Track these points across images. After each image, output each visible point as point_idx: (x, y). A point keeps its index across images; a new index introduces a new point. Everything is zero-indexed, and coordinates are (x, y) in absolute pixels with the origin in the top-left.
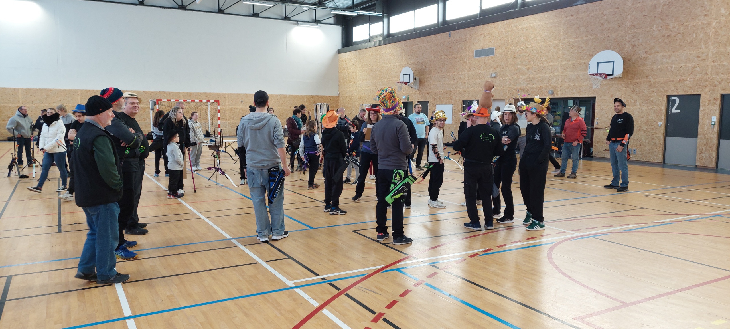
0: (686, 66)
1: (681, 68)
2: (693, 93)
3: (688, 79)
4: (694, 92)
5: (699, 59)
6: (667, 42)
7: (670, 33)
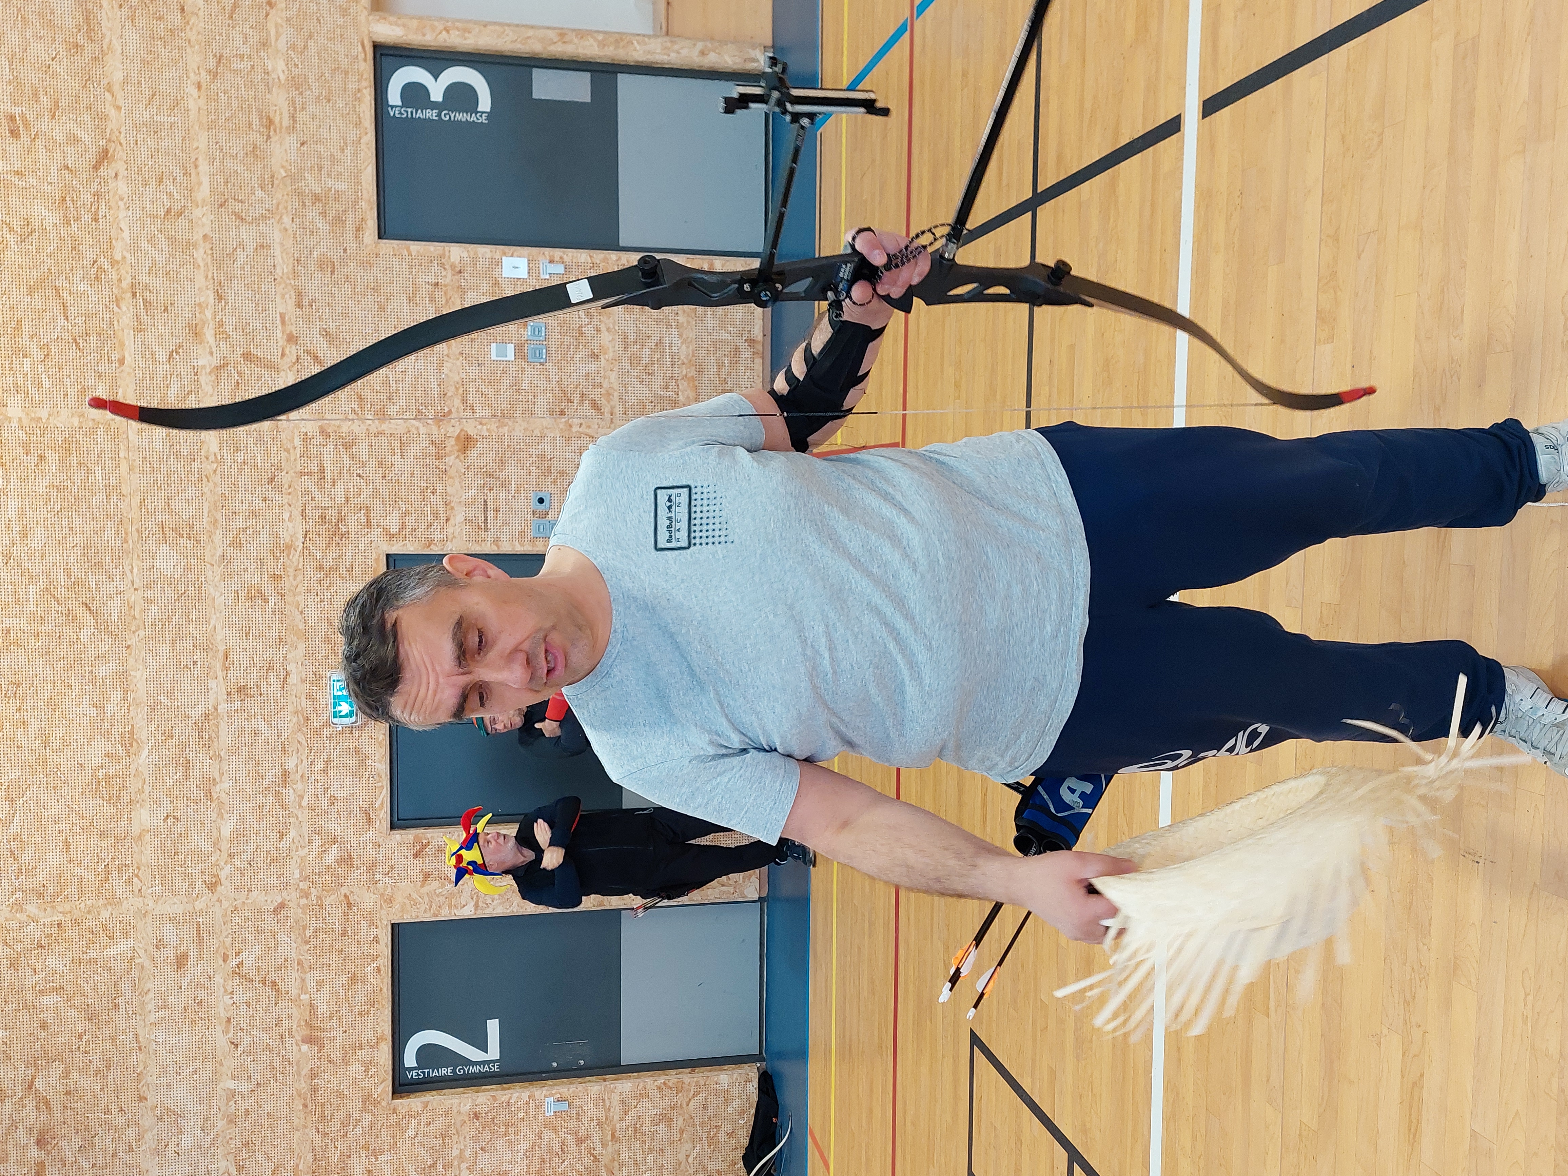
0: (229, 1020)
1: (236, 1046)
2: (385, 961)
3: (305, 997)
4: (375, 959)
5: (192, 961)
6: (77, 1141)
7: (21, 1135)
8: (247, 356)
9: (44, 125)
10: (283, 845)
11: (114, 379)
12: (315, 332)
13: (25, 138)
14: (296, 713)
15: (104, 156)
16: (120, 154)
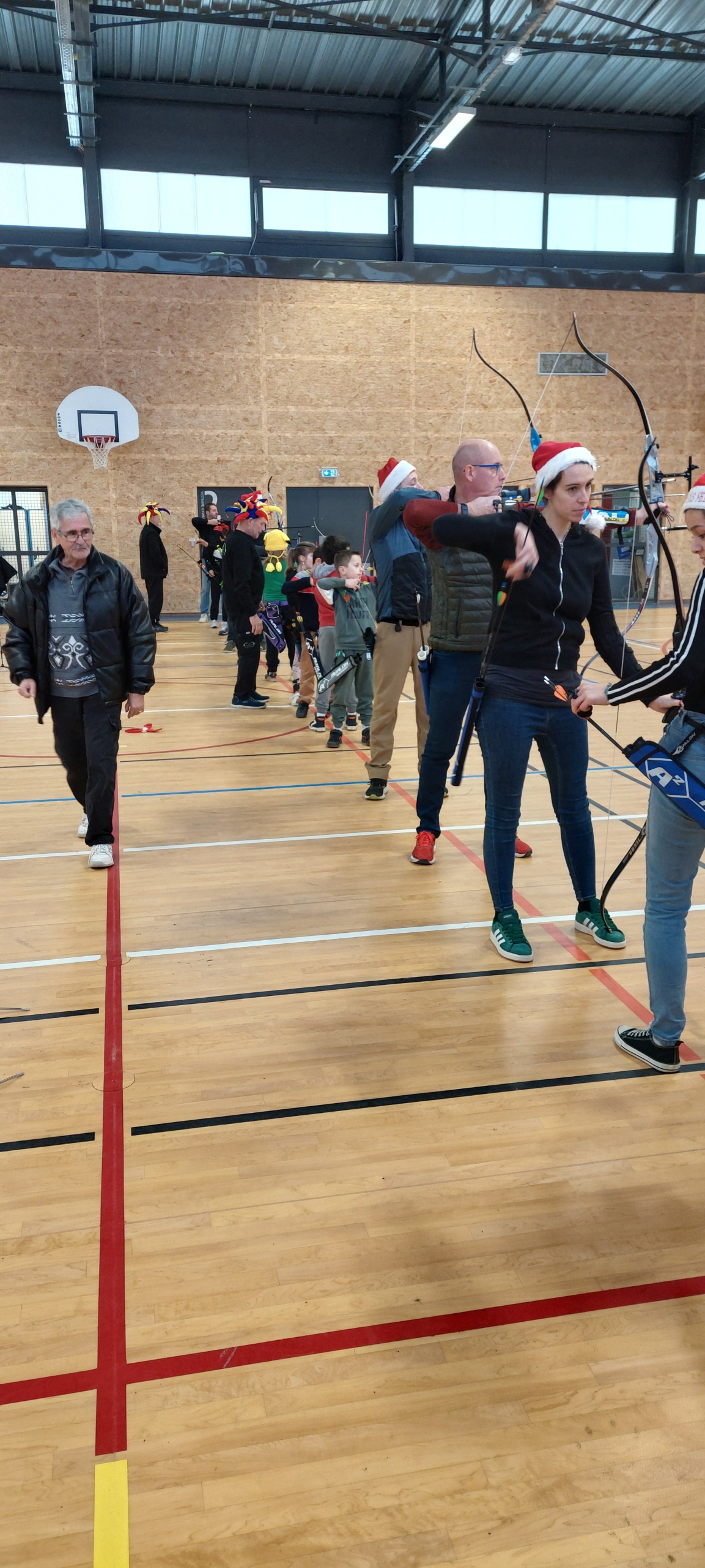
0: (226, 434)
1: (217, 436)
2: (244, 485)
3: (233, 459)
4: (244, 482)
5: (246, 423)
6: (188, 384)
7: (191, 367)
8: (431, 446)
9: (493, 390)
10: (282, 453)
11: (423, 406)
12: (439, 467)
13: (490, 384)
14: (324, 458)
15: (485, 407)
16: (486, 411)
